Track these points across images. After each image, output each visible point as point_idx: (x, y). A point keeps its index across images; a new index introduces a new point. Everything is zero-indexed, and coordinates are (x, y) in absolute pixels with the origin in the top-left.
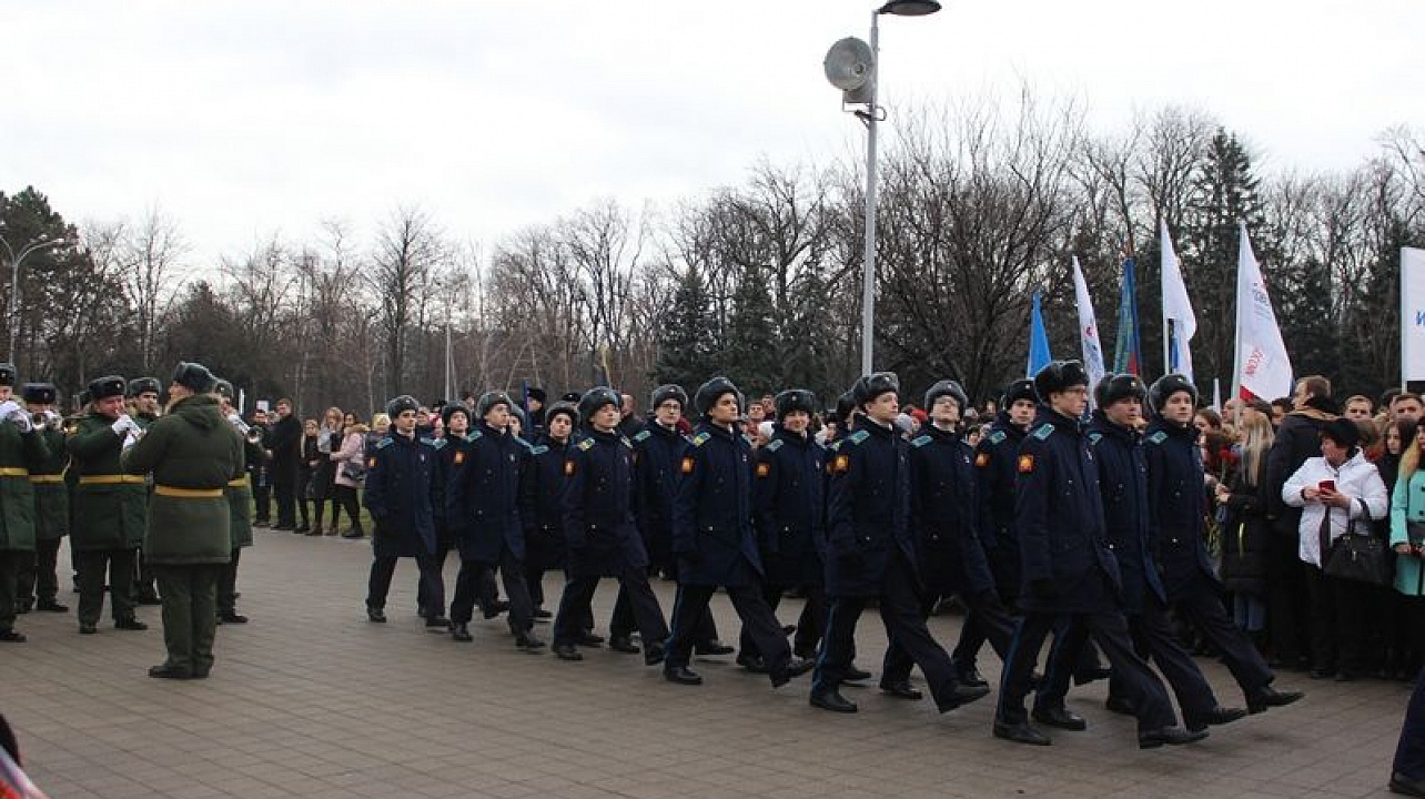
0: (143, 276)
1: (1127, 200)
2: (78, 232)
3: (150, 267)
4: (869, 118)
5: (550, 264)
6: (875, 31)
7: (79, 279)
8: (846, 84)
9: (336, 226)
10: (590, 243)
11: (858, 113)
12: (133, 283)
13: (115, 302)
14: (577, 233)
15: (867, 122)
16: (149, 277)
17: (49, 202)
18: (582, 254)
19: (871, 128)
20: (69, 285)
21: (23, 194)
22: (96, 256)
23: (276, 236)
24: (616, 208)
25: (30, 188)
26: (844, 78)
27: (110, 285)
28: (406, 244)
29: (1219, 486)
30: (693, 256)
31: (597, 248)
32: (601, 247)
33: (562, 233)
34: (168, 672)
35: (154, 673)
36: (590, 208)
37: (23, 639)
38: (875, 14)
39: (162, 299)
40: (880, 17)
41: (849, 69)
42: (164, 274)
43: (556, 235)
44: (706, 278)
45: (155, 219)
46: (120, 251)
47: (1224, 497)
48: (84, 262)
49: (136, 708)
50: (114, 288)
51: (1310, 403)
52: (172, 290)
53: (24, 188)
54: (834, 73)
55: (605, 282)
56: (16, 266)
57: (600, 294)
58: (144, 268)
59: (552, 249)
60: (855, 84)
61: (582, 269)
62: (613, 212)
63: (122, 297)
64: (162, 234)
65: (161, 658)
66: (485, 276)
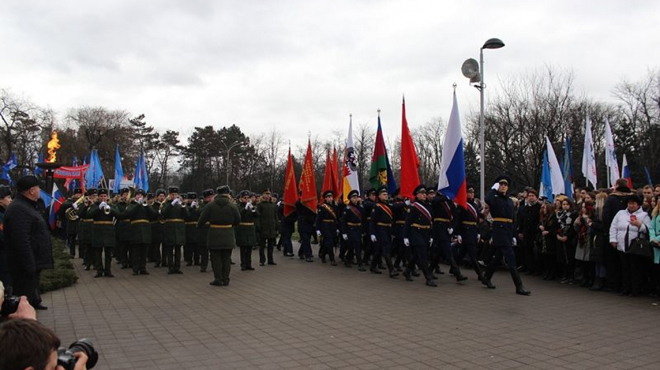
0: (271, 154)
1: (647, 107)
2: (250, 140)
3: (273, 150)
4: (481, 88)
5: (417, 143)
6: (482, 55)
7: (249, 156)
8: (470, 76)
9: (338, 133)
10: (432, 135)
11: (476, 86)
12: (268, 156)
13: (262, 163)
14: (427, 132)
15: (480, 89)
16: (272, 154)
17: (241, 130)
18: (429, 139)
19: (482, 91)
20: (247, 158)
21: (232, 127)
22: (255, 147)
23: (317, 137)
24: (441, 121)
25: (234, 125)
26: (469, 73)
27: (260, 157)
28: (363, 139)
29: (588, 220)
30: (471, 138)
31: (434, 137)
32: (436, 136)
33: (422, 132)
34: (215, 284)
35: (211, 284)
36: (431, 121)
37: (182, 273)
38: (482, 49)
39: (277, 161)
40: (484, 50)
41: (470, 71)
42: (278, 152)
43: (419, 132)
44: (477, 147)
45: (274, 134)
46: (262, 146)
47: (590, 224)
48: (252, 149)
49: (197, 293)
50: (262, 158)
51: (618, 189)
52: (281, 159)
53: (232, 125)
54: (466, 73)
55: (438, 149)
56: (228, 151)
57: (437, 153)
58: (271, 151)
59: (418, 138)
60: (473, 75)
61: (430, 145)
62: (441, 123)
63: (265, 161)
64: (277, 139)
65: (213, 279)
66: (393, 149)
